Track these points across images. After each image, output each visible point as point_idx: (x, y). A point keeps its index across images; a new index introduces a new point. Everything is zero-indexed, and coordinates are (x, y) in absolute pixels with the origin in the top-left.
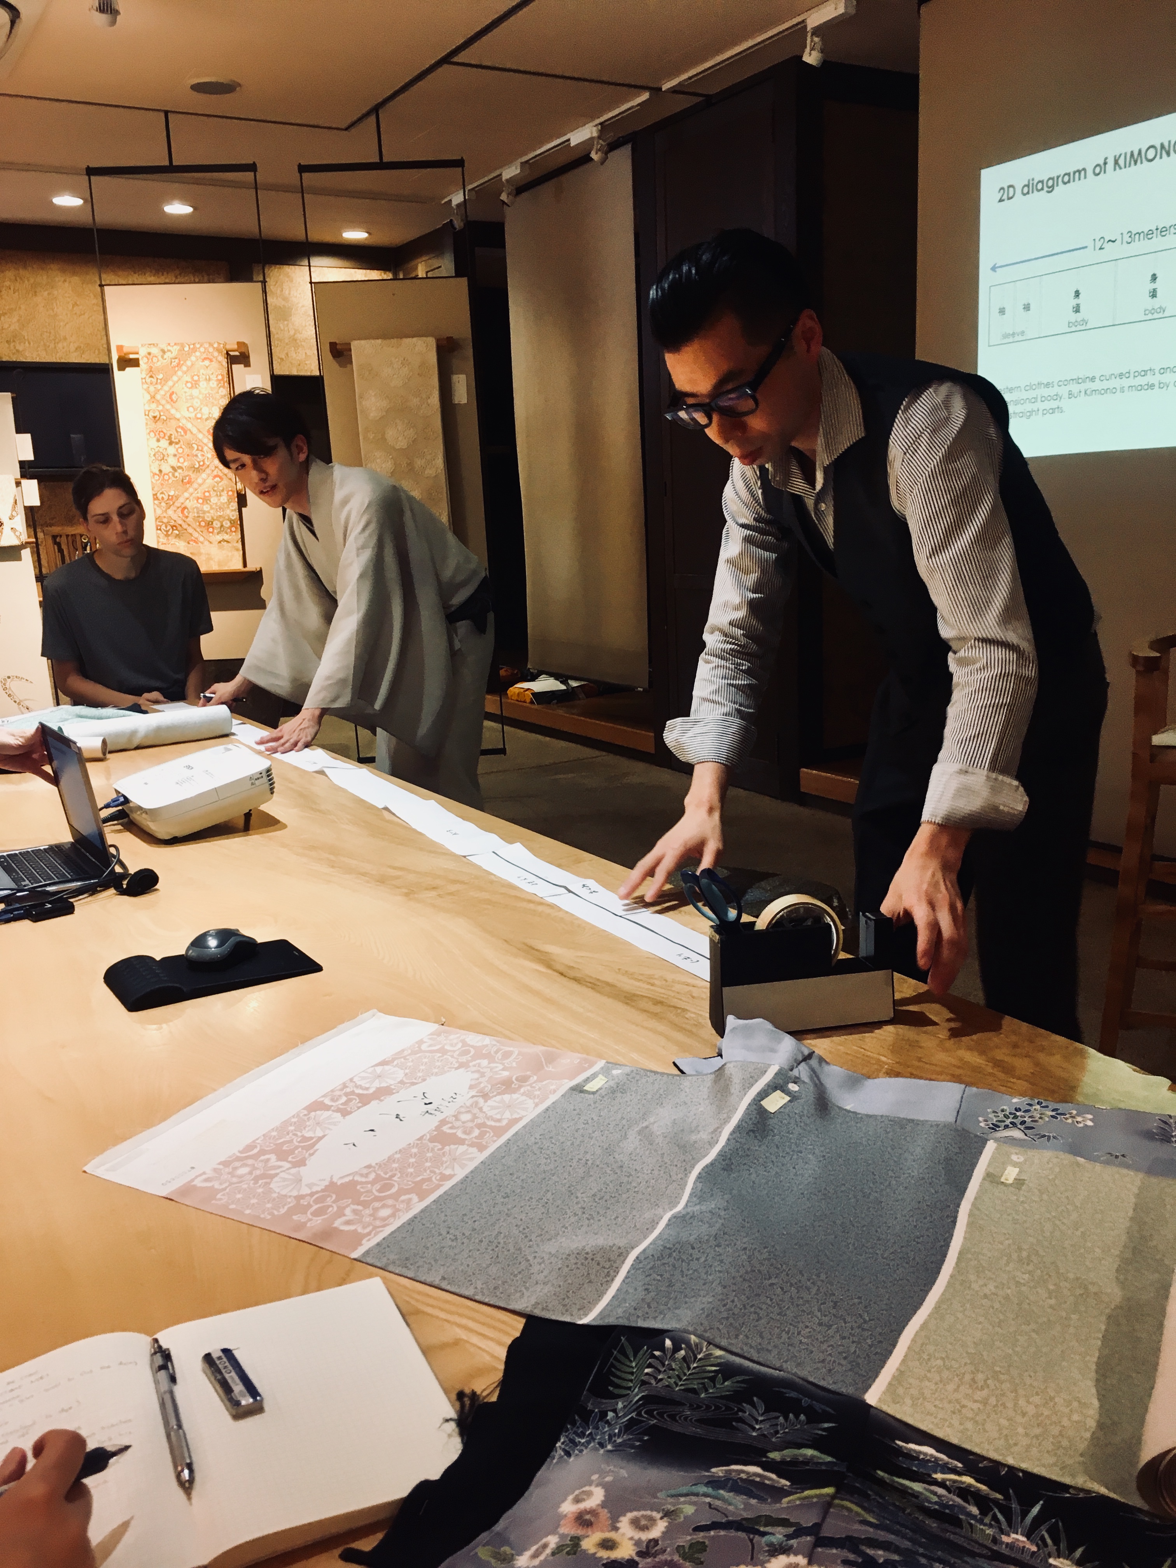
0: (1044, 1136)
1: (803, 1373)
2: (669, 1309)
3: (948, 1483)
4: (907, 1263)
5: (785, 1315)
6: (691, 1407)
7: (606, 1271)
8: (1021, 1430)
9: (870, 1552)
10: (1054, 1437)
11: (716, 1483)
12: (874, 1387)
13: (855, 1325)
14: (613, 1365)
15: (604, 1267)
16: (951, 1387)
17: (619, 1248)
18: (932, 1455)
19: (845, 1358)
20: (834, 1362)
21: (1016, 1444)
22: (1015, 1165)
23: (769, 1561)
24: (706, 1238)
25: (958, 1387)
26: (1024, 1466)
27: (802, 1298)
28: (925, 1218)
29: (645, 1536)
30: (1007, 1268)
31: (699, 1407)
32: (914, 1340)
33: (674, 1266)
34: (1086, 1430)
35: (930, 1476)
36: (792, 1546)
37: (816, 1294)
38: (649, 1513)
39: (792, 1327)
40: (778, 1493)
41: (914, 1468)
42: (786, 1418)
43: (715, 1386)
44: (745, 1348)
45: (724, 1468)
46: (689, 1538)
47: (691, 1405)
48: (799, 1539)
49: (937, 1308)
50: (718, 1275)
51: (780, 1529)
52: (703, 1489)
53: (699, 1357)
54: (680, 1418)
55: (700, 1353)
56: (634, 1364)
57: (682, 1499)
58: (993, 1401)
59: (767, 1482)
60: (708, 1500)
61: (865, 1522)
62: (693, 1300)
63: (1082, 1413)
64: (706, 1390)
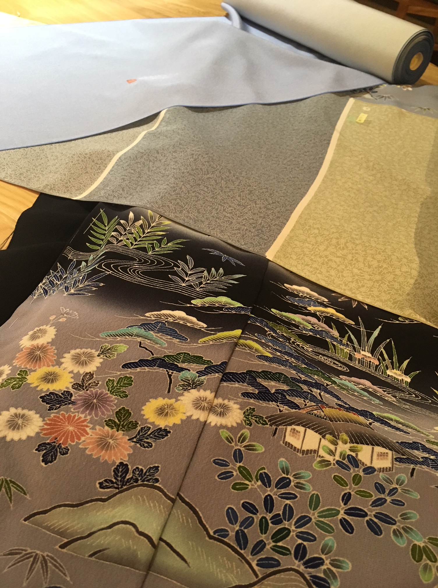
0: (383, 97)
1: (225, 238)
2: (137, 192)
3: (318, 313)
4: (298, 167)
5: (216, 198)
6: (140, 262)
7: (98, 166)
8: (367, 277)
9: (265, 383)
10: (389, 282)
11: (147, 326)
12: (272, 247)
13: (262, 206)
14: (91, 228)
15: (97, 164)
16: (322, 248)
17: (109, 151)
18: (307, 294)
19: (254, 228)
20: (247, 230)
21: (363, 286)
22: (365, 112)
23: (182, 395)
24: (167, 146)
25: (328, 247)
26: (368, 301)
27: (229, 187)
28: (311, 141)
29: (83, 370)
30: (360, 172)
31: (146, 262)
32: (300, 217)
33: (144, 164)
34: (411, 278)
35: (306, 308)
36: (202, 383)
37: (238, 185)
38: (89, 350)
39: (220, 206)
40: (197, 333)
41: (296, 303)
42: (209, 272)
43: (160, 246)
44: (186, 220)
45: (156, 313)
46: (119, 373)
47: (140, 260)
48: (209, 376)
49: (316, 195)
50: (173, 170)
51: (194, 366)
52: (136, 330)
53: (152, 225)
54: (130, 270)
55: (153, 222)
56: (107, 228)
57: (119, 339)
58: (350, 257)
59: (189, 324)
60: (139, 339)
61: (262, 357)
62: (153, 187)
63: (409, 266)
64: (154, 248)
